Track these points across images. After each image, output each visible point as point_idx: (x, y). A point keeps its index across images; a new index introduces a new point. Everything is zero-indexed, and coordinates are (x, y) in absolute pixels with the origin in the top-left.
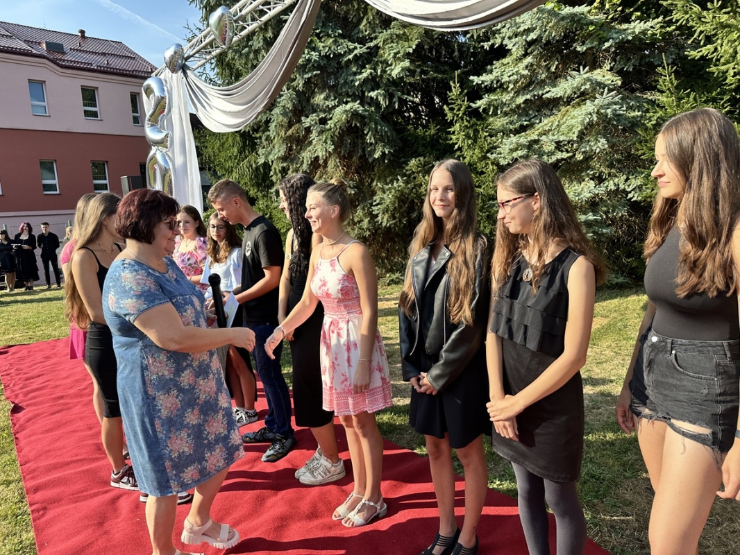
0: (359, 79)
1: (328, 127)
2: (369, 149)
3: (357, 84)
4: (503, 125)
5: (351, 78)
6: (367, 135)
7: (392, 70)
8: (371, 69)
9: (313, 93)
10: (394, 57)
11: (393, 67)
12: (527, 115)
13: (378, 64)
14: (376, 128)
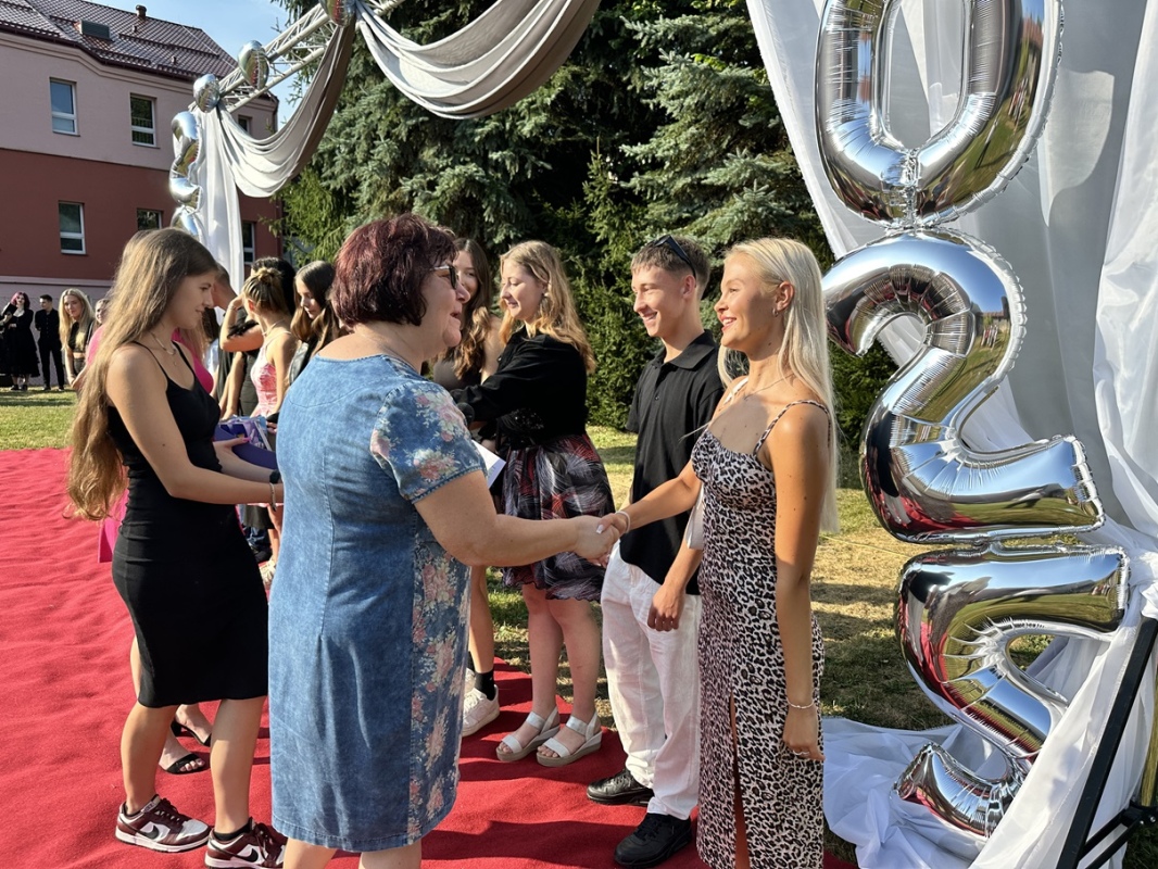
0: (481, 134)
1: (435, 194)
2: (489, 230)
3: (477, 139)
4: (660, 215)
5: (469, 131)
6: (485, 210)
7: (524, 125)
8: (498, 121)
9: (423, 145)
10: (528, 108)
11: (525, 121)
12: (692, 204)
13: (508, 116)
14: (498, 202)
